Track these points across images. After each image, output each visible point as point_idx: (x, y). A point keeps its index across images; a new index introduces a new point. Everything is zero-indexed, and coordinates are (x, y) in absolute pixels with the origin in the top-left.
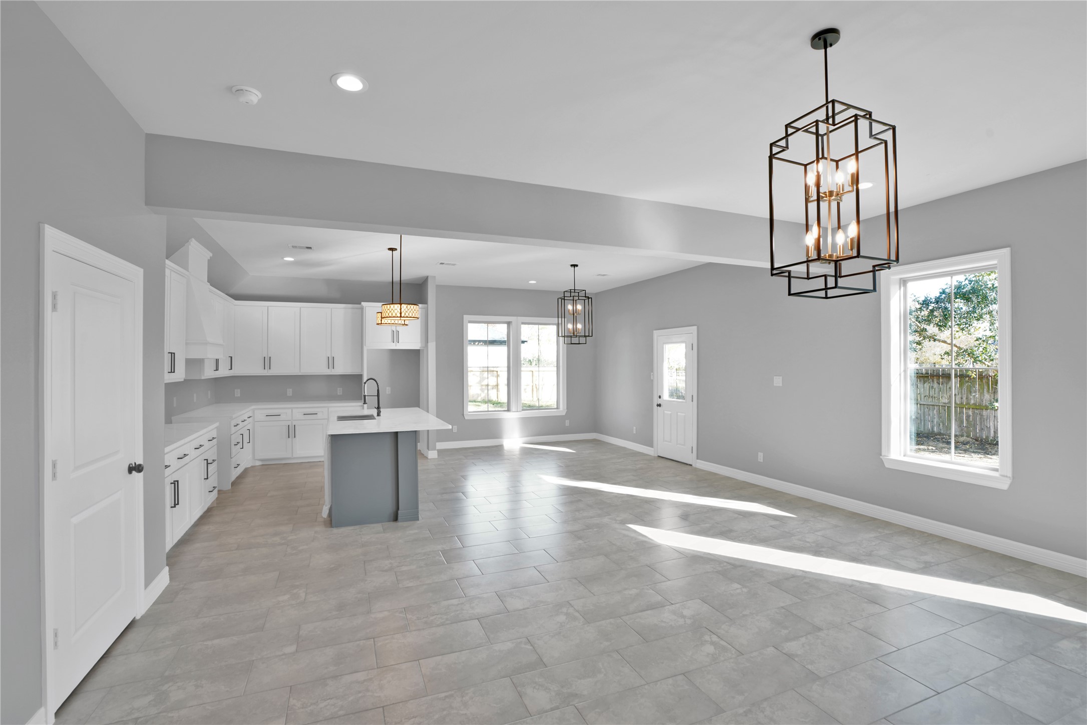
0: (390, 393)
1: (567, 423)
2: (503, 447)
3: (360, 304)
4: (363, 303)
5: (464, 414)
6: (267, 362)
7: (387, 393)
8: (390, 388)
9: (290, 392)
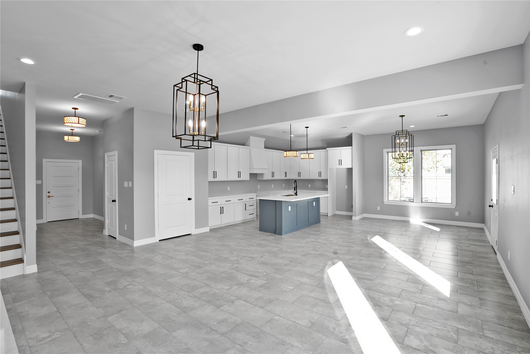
0: (347, 188)
1: (457, 214)
2: (410, 222)
3: (326, 149)
4: (327, 149)
5: (384, 201)
6: (299, 174)
7: (346, 188)
8: (347, 186)
9: (310, 186)
